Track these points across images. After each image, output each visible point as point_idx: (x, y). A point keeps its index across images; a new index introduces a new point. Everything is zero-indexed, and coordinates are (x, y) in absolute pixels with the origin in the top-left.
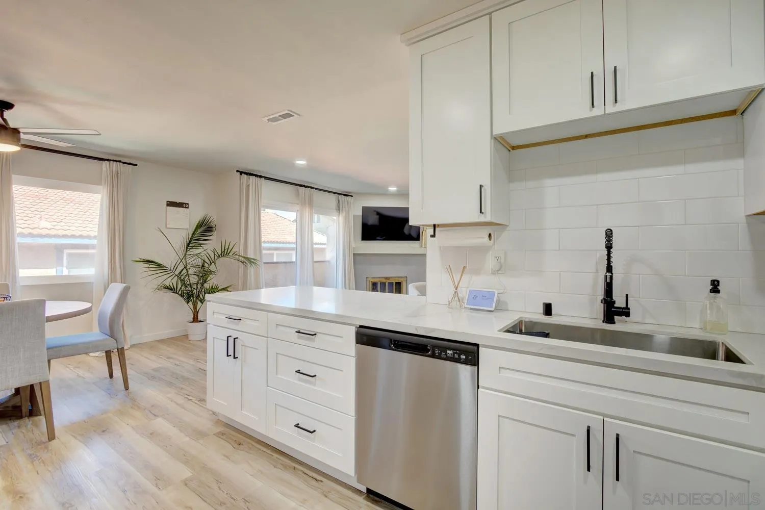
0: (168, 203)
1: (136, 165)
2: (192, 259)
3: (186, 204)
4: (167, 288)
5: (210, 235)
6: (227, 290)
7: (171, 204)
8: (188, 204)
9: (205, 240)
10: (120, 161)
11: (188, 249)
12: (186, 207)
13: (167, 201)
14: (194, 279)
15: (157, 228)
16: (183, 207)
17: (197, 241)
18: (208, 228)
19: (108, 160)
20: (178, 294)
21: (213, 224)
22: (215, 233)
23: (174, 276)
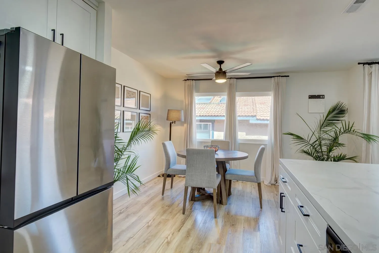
0: (310, 96)
1: (288, 76)
2: (323, 135)
3: (322, 95)
4: (305, 152)
5: (343, 117)
6: (354, 160)
7: (311, 97)
8: (324, 95)
9: (338, 120)
10: (280, 76)
11: (322, 127)
12: (322, 98)
13: (309, 96)
14: (324, 149)
15: (296, 114)
16: (321, 98)
17: (331, 122)
18: (341, 111)
19: (274, 77)
20: (313, 156)
21: (345, 109)
22: (347, 115)
23: (308, 145)
